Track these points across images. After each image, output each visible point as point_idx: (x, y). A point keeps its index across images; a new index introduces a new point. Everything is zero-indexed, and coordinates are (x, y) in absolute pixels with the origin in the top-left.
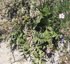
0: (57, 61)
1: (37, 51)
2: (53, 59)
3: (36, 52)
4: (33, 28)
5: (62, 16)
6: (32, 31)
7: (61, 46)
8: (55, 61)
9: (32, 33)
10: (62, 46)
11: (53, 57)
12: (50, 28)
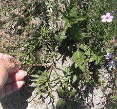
0: (99, 104)
1: (63, 87)
2: (92, 101)
3: (61, 88)
4: (54, 48)
5: (107, 18)
6: (53, 53)
7: (104, 78)
8: (95, 105)
9: (54, 57)
10: (107, 77)
11: (91, 97)
12: (84, 47)
